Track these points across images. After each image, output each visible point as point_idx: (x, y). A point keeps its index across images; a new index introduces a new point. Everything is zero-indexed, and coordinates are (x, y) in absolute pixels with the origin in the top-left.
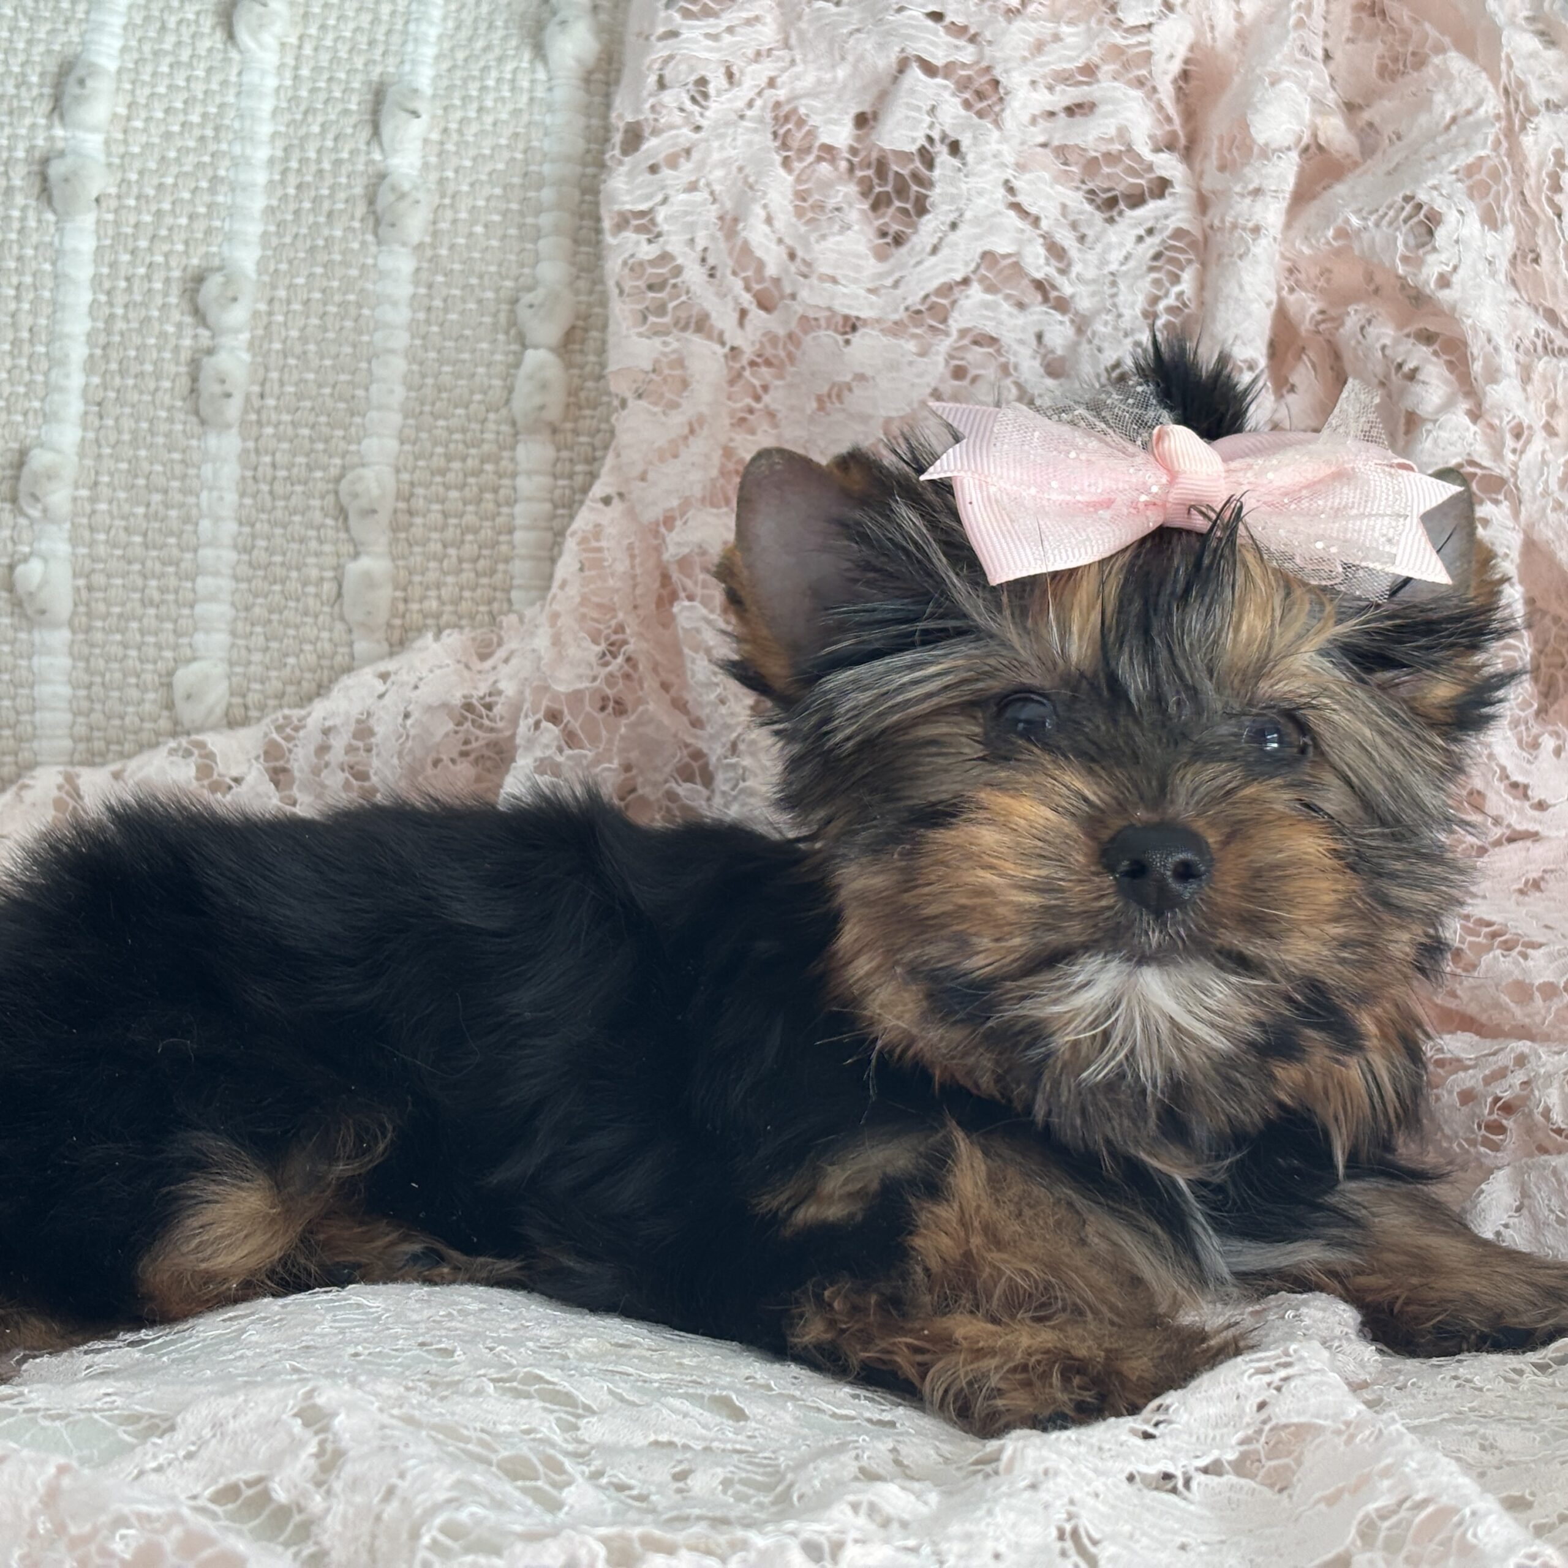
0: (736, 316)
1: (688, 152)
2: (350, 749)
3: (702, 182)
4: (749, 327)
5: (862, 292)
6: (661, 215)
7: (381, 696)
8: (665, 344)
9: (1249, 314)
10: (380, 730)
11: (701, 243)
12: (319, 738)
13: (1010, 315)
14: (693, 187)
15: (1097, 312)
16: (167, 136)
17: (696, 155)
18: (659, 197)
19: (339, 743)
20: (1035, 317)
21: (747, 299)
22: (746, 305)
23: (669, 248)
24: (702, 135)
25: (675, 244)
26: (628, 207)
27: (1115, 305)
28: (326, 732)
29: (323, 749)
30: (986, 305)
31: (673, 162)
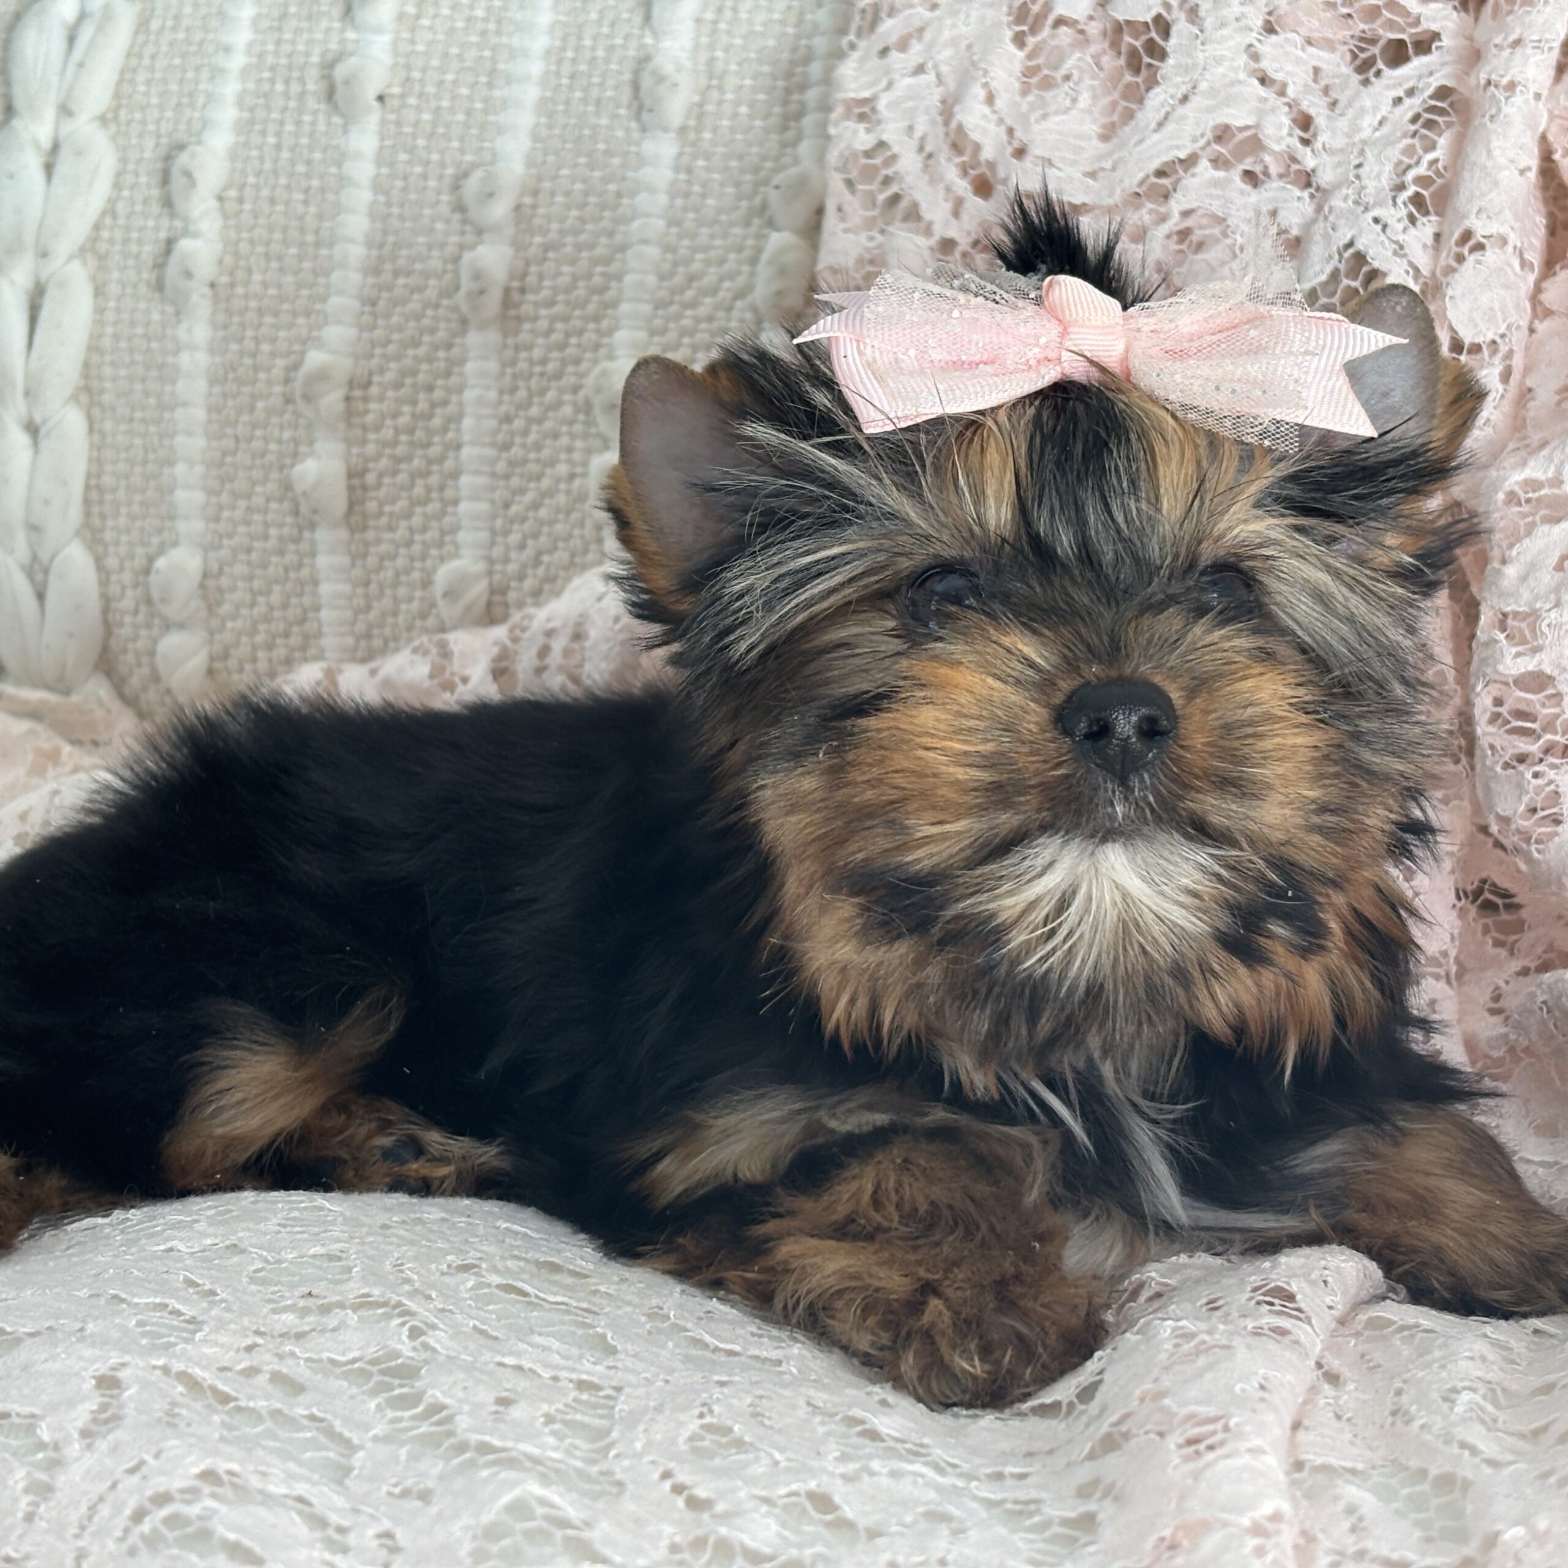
0: (948, 206)
1: (921, 30)
2: (567, 653)
3: (930, 65)
4: (965, 217)
5: (1079, 175)
6: (882, 104)
7: (600, 599)
8: (871, 239)
9: (1496, 184)
10: (593, 633)
11: (919, 131)
12: (541, 640)
13: (1242, 192)
14: (920, 69)
15: (1338, 186)
16: (451, 32)
17: (928, 36)
18: (884, 83)
19: (558, 645)
20: (1270, 194)
21: (963, 187)
22: (961, 193)
23: (885, 137)
24: (937, 13)
25: (891, 132)
26: (852, 95)
27: (1358, 177)
28: (550, 633)
29: (544, 651)
30: (1215, 183)
31: (903, 46)
